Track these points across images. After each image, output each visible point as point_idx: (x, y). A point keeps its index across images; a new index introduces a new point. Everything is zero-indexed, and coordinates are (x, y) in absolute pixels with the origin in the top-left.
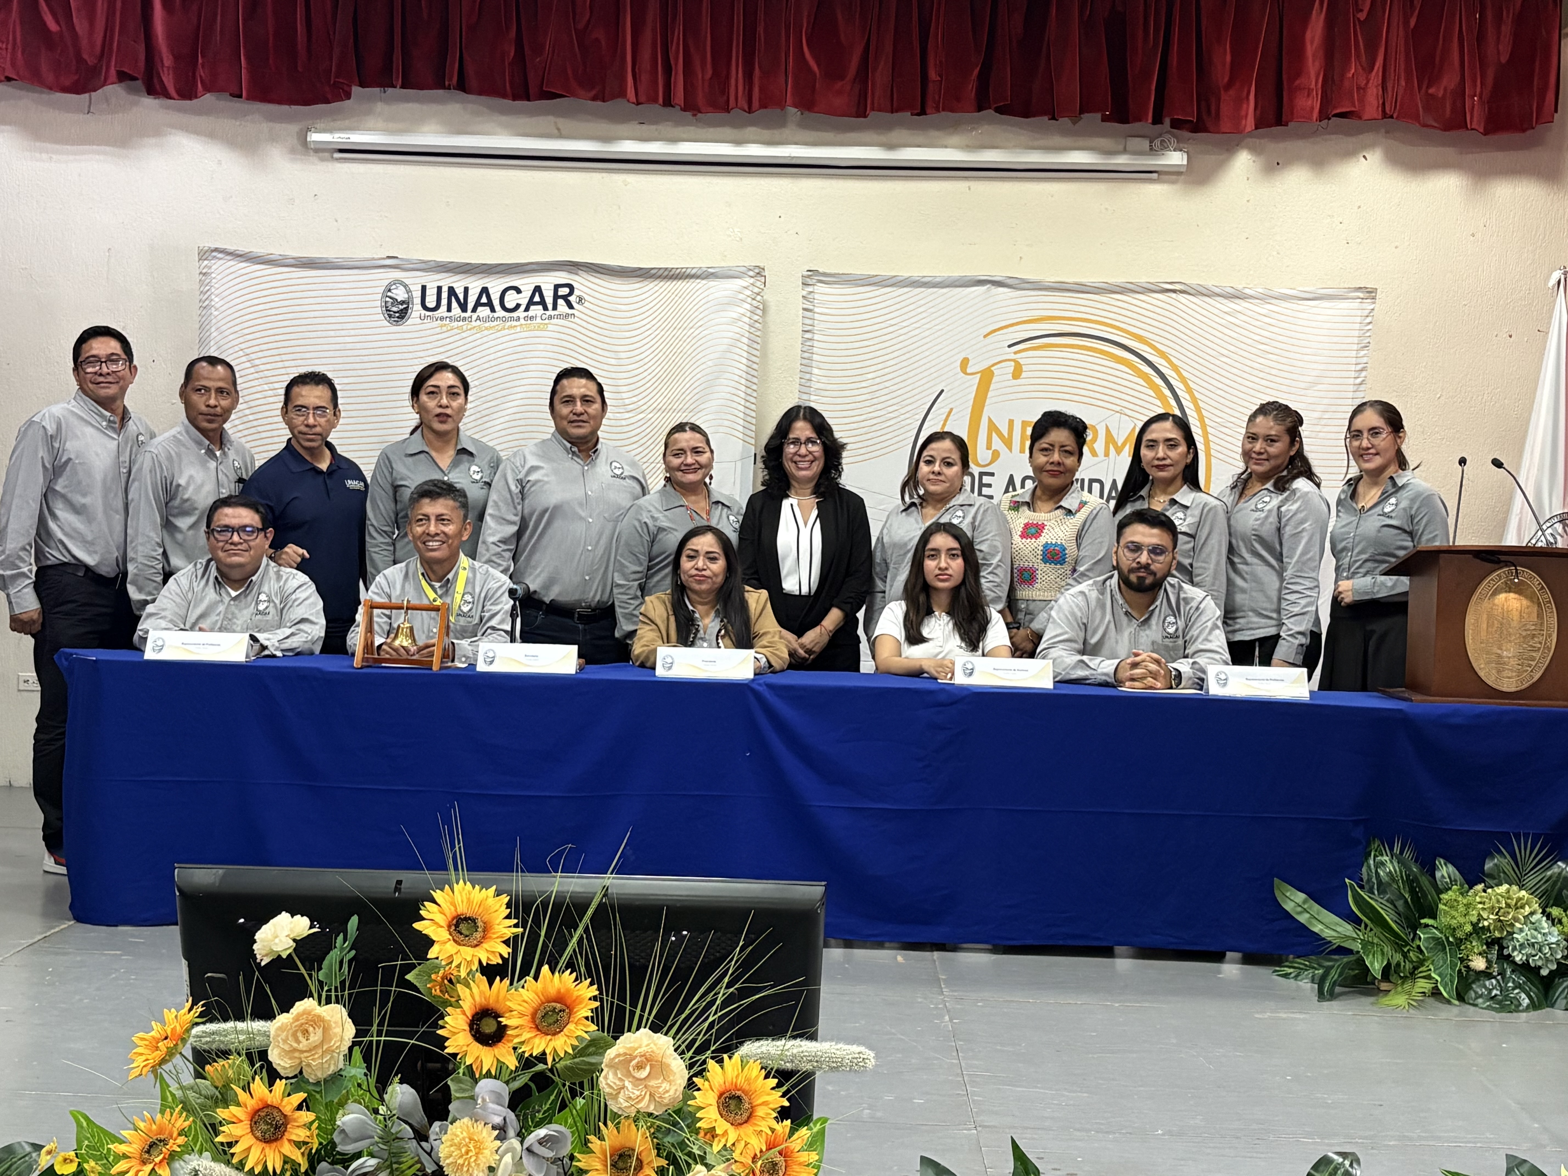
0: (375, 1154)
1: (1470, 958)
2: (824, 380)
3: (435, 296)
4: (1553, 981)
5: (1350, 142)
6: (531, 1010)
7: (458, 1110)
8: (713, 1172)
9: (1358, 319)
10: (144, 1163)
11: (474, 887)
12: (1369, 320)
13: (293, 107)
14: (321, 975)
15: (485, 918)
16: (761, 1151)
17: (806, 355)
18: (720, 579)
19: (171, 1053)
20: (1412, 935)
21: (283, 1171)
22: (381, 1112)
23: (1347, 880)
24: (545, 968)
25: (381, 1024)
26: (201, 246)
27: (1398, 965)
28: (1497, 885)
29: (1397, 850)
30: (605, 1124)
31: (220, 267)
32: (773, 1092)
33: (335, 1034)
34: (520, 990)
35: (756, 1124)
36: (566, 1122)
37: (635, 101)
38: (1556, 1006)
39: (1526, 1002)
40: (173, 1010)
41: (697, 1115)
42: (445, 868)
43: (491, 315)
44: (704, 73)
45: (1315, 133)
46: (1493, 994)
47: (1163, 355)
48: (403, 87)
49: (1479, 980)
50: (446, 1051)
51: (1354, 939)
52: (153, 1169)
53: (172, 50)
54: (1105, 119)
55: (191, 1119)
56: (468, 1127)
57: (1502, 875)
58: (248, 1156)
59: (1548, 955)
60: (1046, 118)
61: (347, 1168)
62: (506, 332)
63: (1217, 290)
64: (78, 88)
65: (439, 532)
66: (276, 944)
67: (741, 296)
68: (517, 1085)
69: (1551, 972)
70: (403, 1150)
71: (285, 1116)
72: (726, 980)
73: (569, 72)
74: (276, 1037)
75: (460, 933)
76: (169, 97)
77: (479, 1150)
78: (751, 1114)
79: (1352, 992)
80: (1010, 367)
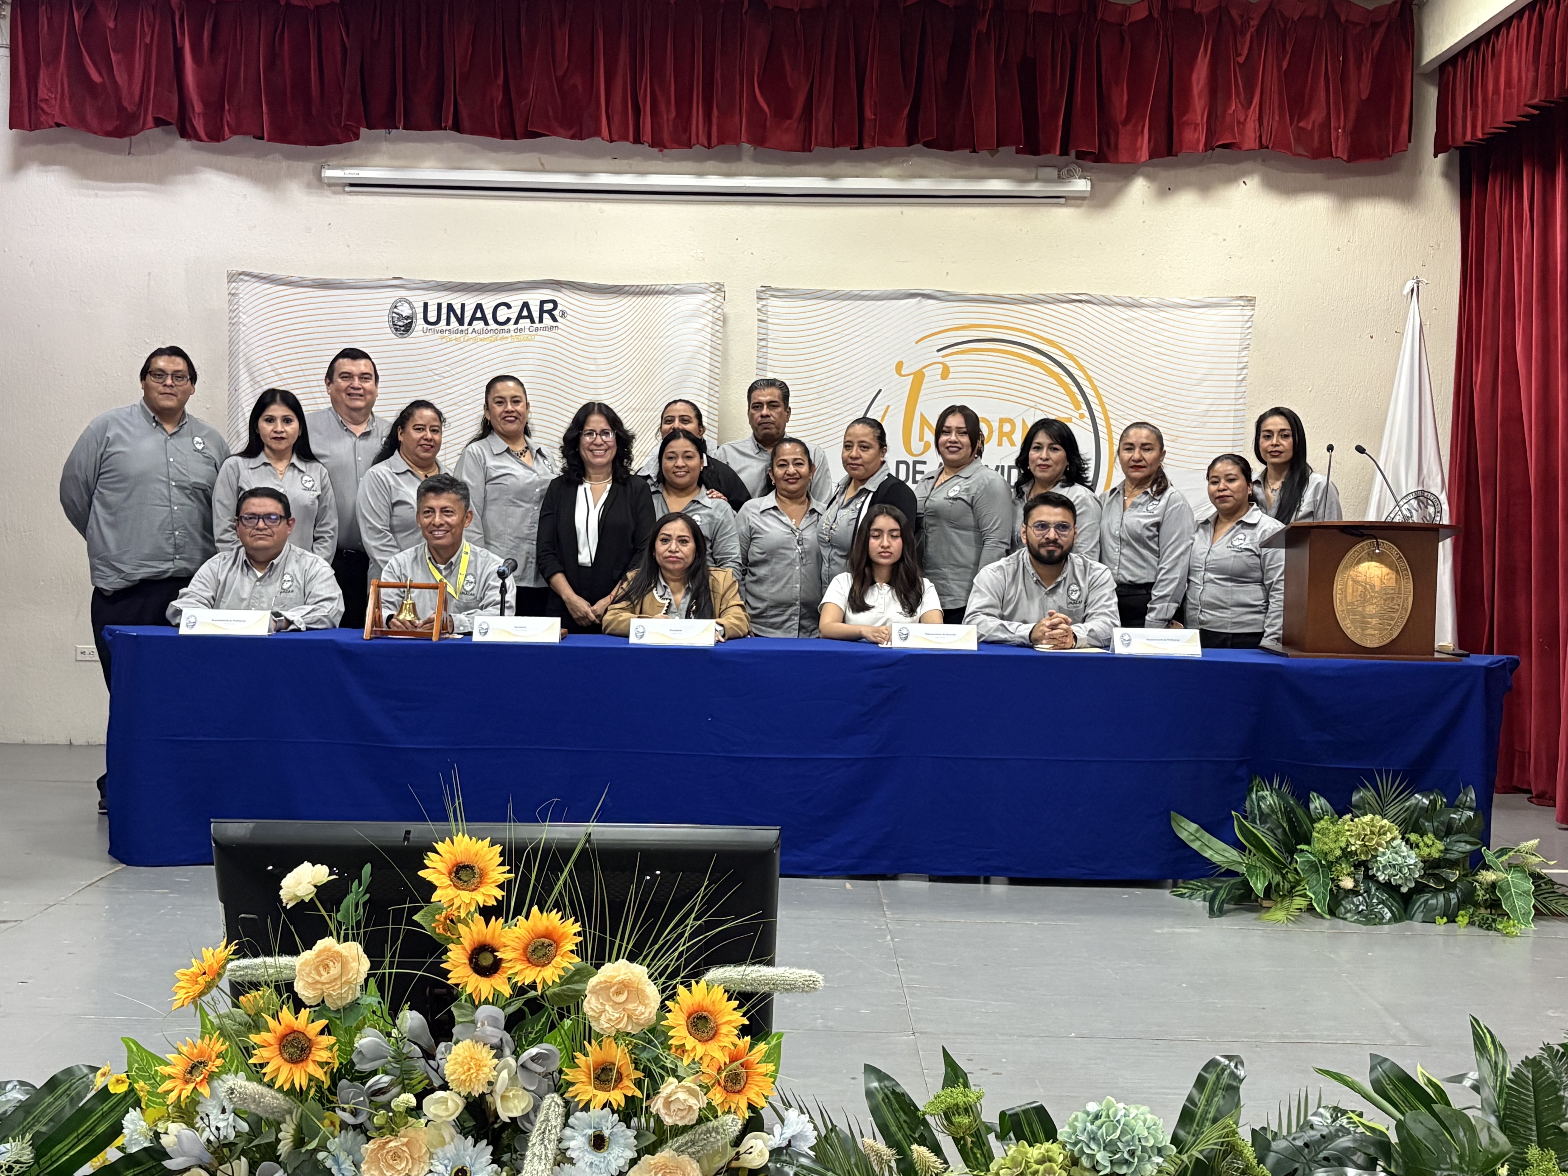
0: (390, 1072)
1: (1340, 878)
3: (436, 312)
4: (1412, 897)
5: (1233, 169)
6: (522, 945)
7: (460, 1033)
8: (683, 1083)
9: (1240, 324)
10: (187, 1082)
11: (471, 839)
12: (1249, 324)
13: (307, 147)
14: (339, 916)
15: (481, 866)
16: (725, 1064)
17: (761, 360)
18: (690, 560)
19: (209, 986)
20: (1289, 859)
21: (309, 1087)
22: (393, 1035)
23: (1233, 813)
24: (535, 908)
25: (393, 956)
26: (230, 270)
27: (1278, 884)
28: (1363, 815)
29: (1276, 785)
30: (590, 1042)
31: (248, 289)
32: (735, 1012)
33: (352, 968)
34: (513, 927)
35: (720, 1041)
36: (556, 1041)
37: (609, 138)
38: (1414, 919)
39: (1388, 915)
40: (210, 948)
41: (669, 1034)
42: (447, 819)
43: (485, 327)
44: (669, 114)
45: (1200, 163)
46: (1360, 909)
47: (1071, 357)
48: (405, 128)
49: (1348, 897)
50: (450, 981)
51: (1240, 863)
52: (195, 1088)
53: (201, 98)
54: (1019, 151)
55: (227, 1043)
56: (469, 1047)
57: (1367, 806)
58: (277, 1075)
59: (1407, 875)
60: (968, 151)
61: (364, 1084)
62: (499, 342)
63: (1116, 300)
64: (119, 133)
65: (443, 522)
66: (299, 890)
67: (704, 309)
68: (511, 1009)
69: (1410, 889)
70: (412, 1068)
71: (310, 1040)
72: (693, 916)
73: (551, 113)
74: (300, 970)
75: (459, 879)
76: (200, 139)
77: (479, 1067)
78: (716, 1032)
79: (1240, 909)
80: (939, 368)
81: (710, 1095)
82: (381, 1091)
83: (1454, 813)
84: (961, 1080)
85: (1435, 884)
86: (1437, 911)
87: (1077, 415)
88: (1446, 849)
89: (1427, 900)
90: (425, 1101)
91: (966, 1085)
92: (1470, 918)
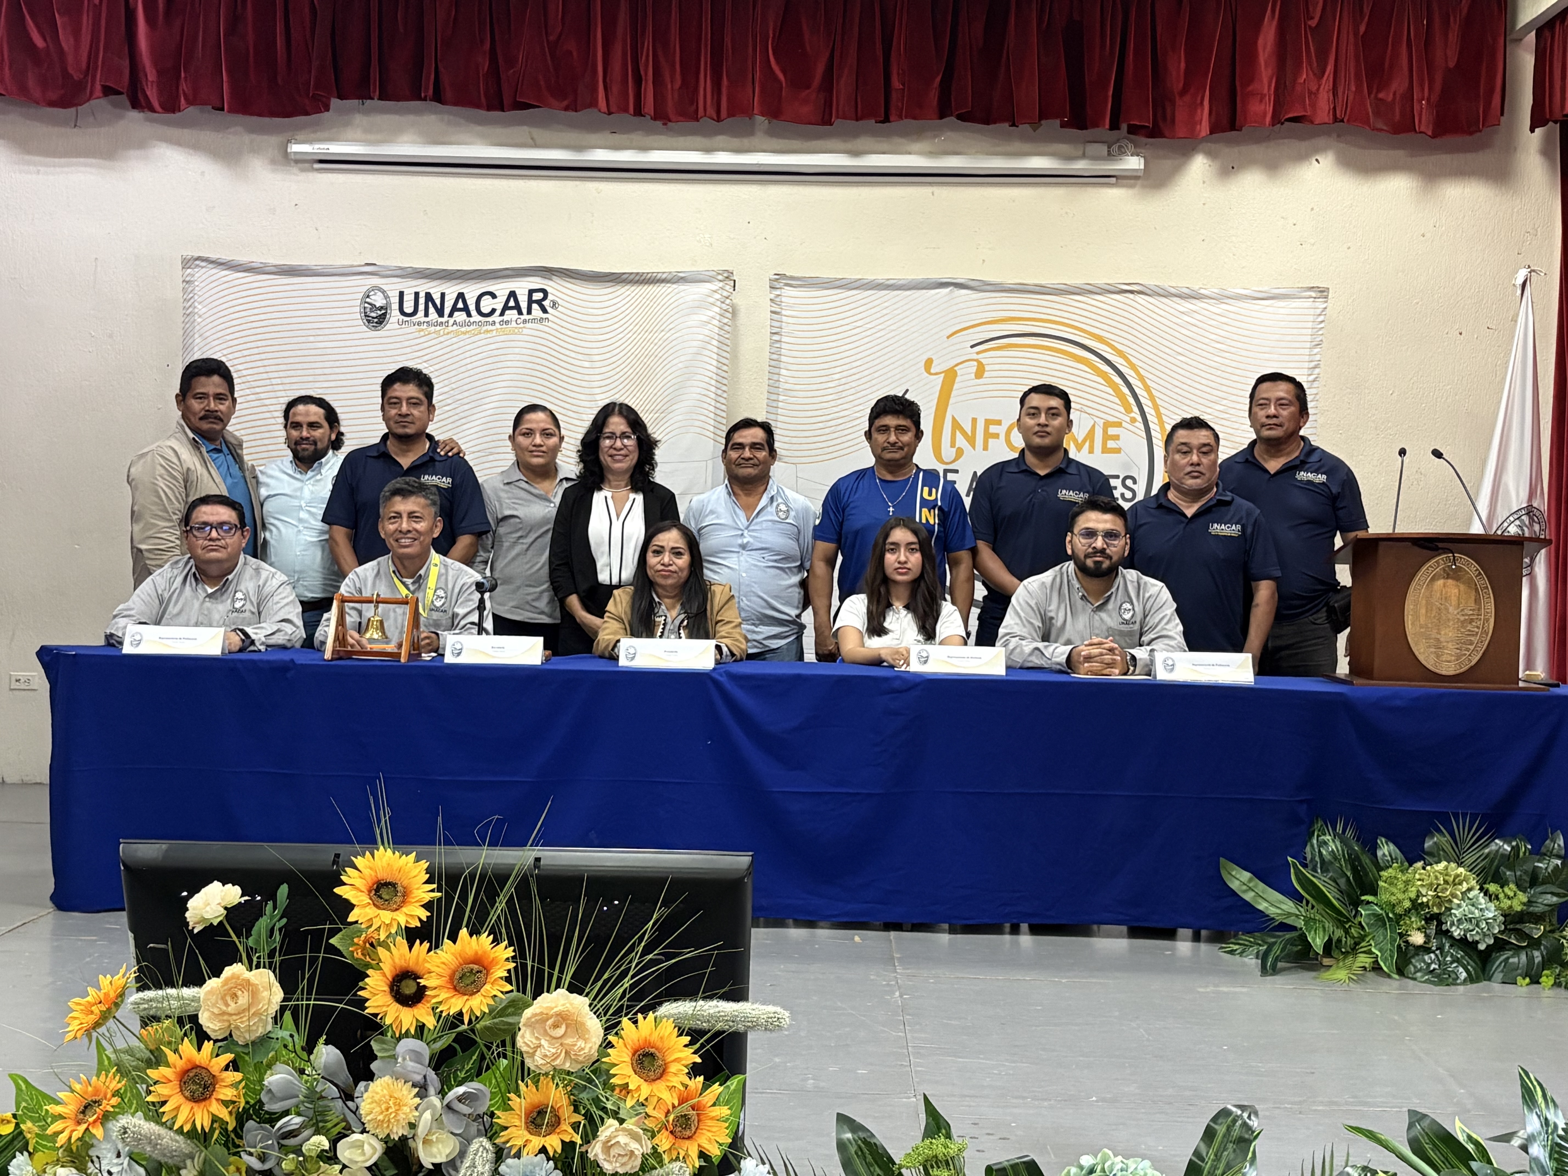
0: (302, 1113)
1: (1409, 933)
2: (792, 380)
3: (413, 303)
4: (1490, 956)
5: (1304, 145)
6: (449, 972)
7: (380, 1070)
8: (624, 1125)
9: (1311, 318)
10: (79, 1123)
11: (394, 853)
12: (1321, 318)
13: (274, 119)
14: (251, 942)
15: (405, 883)
16: (674, 1106)
17: (775, 357)
18: (685, 574)
19: (105, 1017)
20: (1354, 912)
21: (212, 1130)
22: (307, 1072)
23: (1289, 859)
24: (464, 932)
26: (185, 254)
27: (1339, 940)
28: (1437, 863)
29: (1339, 829)
30: (524, 1082)
31: (203, 275)
32: (686, 1049)
33: (263, 997)
34: (439, 952)
35: (668, 1080)
36: (490, 1083)
37: (606, 110)
38: (1493, 979)
39: (1463, 975)
40: (108, 976)
41: (611, 1072)
43: (468, 319)
44: (673, 84)
45: (1267, 139)
46: (1432, 968)
47: (1121, 354)
48: (381, 98)
49: (1418, 955)
50: (366, 1011)
51: (1297, 916)
52: (87, 1129)
53: (155, 64)
54: (1063, 125)
55: (124, 1081)
56: (388, 1085)
57: (1441, 853)
58: (176, 1116)
59: (1485, 930)
60: (1006, 125)
61: (273, 1127)
62: (482, 336)
63: (1173, 290)
64: (64, 102)
65: (411, 529)
66: (207, 912)
67: (711, 300)
68: (439, 1045)
69: (1488, 946)
70: (327, 1109)
71: (214, 1076)
73: (542, 83)
74: (205, 1000)
75: (380, 897)
76: (153, 110)
77: (399, 1105)
78: (664, 1071)
79: (1295, 967)
80: (973, 367)
81: (656, 1141)
82: (292, 1134)
83: (1539, 861)
84: (944, 1131)
85: (1517, 940)
86: (1519, 971)
87: (1128, 419)
88: (1529, 901)
89: (1508, 958)
90: (339, 1145)
91: (948, 1136)
92: (1555, 978)
